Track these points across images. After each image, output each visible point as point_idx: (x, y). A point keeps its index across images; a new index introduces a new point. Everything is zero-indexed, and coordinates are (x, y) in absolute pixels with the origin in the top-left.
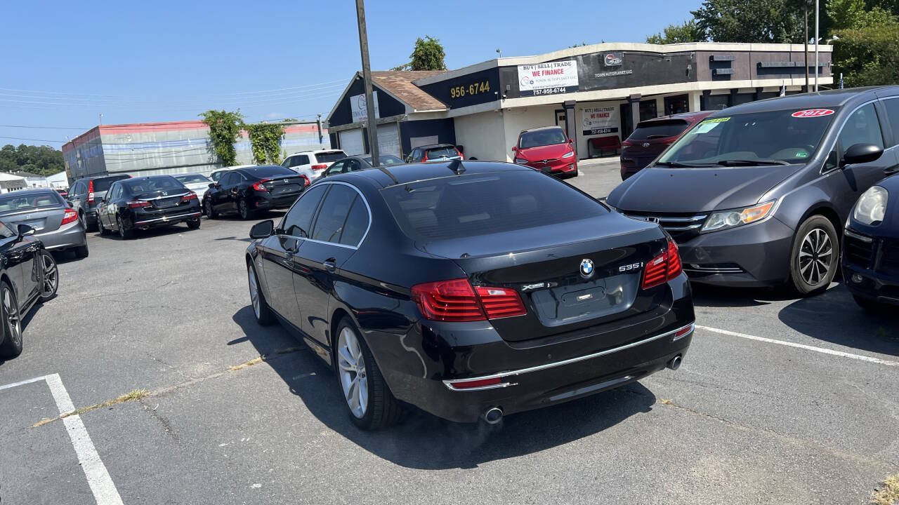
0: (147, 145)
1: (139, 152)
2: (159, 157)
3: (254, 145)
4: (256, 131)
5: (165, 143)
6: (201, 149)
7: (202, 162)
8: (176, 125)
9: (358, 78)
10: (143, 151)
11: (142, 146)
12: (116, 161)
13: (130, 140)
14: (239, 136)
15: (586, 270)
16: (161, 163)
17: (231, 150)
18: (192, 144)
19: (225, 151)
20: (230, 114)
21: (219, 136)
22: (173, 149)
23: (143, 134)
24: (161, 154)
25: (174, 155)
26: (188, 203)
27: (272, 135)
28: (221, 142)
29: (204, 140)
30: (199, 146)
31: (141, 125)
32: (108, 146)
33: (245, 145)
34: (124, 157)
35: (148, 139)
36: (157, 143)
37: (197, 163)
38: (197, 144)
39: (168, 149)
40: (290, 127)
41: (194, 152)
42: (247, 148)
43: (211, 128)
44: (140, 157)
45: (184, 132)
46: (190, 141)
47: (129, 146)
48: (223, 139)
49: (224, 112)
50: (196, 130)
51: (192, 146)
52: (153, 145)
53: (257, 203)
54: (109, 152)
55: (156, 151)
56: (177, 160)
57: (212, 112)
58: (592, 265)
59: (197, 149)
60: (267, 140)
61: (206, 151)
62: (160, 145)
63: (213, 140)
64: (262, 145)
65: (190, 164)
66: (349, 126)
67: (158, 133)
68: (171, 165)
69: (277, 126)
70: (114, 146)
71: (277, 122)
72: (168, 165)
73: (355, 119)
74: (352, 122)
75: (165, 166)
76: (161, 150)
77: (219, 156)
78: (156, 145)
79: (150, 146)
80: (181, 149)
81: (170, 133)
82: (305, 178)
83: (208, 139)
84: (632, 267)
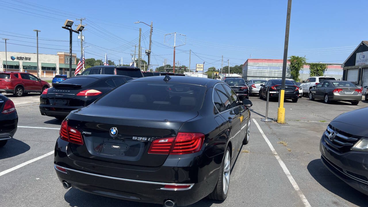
0: (263, 67)
1: (260, 70)
3: (311, 72)
4: (312, 66)
8: (277, 61)
9: (362, 44)
10: (262, 70)
11: (262, 68)
12: (251, 73)
13: (258, 65)
14: (302, 67)
15: (112, 133)
16: (267, 75)
17: (297, 73)
19: (294, 73)
20: (301, 58)
21: (293, 67)
22: (273, 70)
23: (263, 63)
24: (268, 72)
25: (273, 73)
26: (243, 90)
27: (320, 69)
28: (294, 69)
31: (263, 60)
32: (250, 67)
33: (307, 72)
34: (254, 71)
35: (265, 65)
36: (268, 67)
39: (271, 70)
40: (331, 65)
42: (308, 73)
43: (291, 63)
44: (260, 72)
45: (279, 64)
46: (281, 68)
47: (257, 67)
48: (295, 68)
49: (298, 57)
51: (281, 70)
52: (266, 68)
53: (272, 94)
54: (250, 69)
55: (267, 70)
56: (274, 74)
57: (293, 57)
58: (116, 131)
60: (318, 70)
62: (269, 68)
63: (290, 67)
64: (315, 72)
65: (279, 77)
66: (353, 67)
67: (269, 63)
68: (271, 76)
69: (324, 65)
70: (252, 67)
71: (324, 63)
72: (270, 76)
73: (357, 64)
74: (355, 65)
76: (269, 70)
77: (292, 75)
78: (267, 68)
79: (265, 68)
80: (277, 70)
81: (274, 63)
82: (297, 87)
83: (289, 67)
84: (142, 139)
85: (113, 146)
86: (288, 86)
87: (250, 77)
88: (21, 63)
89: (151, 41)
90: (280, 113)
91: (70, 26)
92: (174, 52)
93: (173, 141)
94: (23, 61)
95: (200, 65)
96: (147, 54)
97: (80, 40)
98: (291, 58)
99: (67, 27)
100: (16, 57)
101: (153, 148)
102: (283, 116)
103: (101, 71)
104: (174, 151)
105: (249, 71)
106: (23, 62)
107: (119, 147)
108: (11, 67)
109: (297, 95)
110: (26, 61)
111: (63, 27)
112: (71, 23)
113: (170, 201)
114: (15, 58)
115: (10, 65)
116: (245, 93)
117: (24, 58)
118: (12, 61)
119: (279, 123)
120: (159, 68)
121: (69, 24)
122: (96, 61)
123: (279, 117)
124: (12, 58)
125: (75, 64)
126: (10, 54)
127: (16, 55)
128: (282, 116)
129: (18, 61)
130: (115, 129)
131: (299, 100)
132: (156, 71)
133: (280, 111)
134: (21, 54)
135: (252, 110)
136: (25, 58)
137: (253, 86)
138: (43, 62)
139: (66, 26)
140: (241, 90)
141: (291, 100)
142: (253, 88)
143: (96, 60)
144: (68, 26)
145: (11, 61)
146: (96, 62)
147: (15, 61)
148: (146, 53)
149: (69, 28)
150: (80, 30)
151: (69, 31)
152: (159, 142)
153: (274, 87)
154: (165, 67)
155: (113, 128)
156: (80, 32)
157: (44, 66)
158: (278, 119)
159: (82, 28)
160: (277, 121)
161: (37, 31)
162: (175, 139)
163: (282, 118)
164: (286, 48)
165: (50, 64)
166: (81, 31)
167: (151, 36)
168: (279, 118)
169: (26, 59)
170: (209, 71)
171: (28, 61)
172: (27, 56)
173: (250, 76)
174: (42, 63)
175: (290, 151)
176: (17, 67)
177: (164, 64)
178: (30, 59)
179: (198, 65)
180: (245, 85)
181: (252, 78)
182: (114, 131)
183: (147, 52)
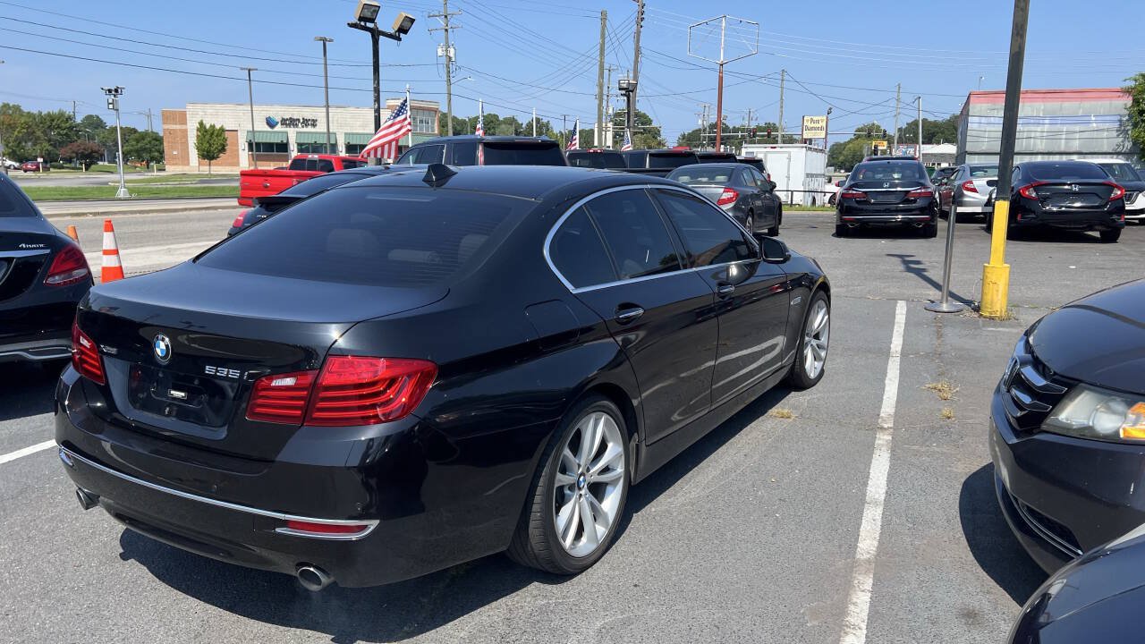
0: (1028, 120)
2: (1042, 138)
5: (1054, 118)
6: (1108, 130)
7: (1105, 150)
8: (1080, 93)
12: (982, 139)
15: (158, 351)
16: (1041, 146)
18: (1096, 122)
21: (1141, 113)
22: (1065, 128)
24: (1045, 134)
25: (1064, 137)
26: (914, 201)
29: (1119, 118)
30: (1107, 126)
32: (976, 119)
35: (1033, 111)
36: (1044, 118)
37: (1096, 150)
38: (1105, 122)
39: (1056, 128)
41: (1095, 135)
43: (1134, 100)
45: (1087, 105)
46: (1093, 119)
50: (1108, 102)
51: (1095, 125)
52: (1038, 120)
53: (1020, 215)
54: (975, 126)
55: (1039, 129)
56: (1066, 143)
58: (167, 346)
59: (1103, 130)
61: (1115, 134)
62: (1046, 121)
63: (1131, 117)
65: (1084, 151)
70: (983, 120)
75: (1046, 151)
76: (1046, 128)
77: (1136, 142)
78: (1041, 121)
79: (1032, 121)
80: (1077, 128)
81: (1067, 104)
82: (1116, 186)
83: (1124, 116)
84: (228, 374)
85: (172, 392)
86: (1079, 184)
87: (977, 156)
88: (292, 136)
89: (638, 51)
90: (988, 280)
91: (372, 21)
92: (721, 79)
93: (310, 384)
94: (296, 129)
95: (815, 118)
96: (623, 92)
97: (444, 60)
98: (1136, 81)
99: (363, 23)
100: (278, 119)
101: (260, 401)
102: (1000, 292)
103: (444, 151)
104: (317, 415)
105: (974, 133)
106: (297, 133)
107: (183, 394)
108: (269, 147)
109: (1115, 217)
110: (305, 129)
111: (352, 25)
112: (374, 11)
113: (312, 569)
114: (278, 123)
115: (264, 141)
116: (922, 210)
117: (299, 120)
118: (269, 129)
119: (985, 317)
120: (689, 134)
121: (368, 14)
122: (501, 123)
123: (985, 297)
124: (271, 123)
125: (436, 132)
126: (262, 112)
127: (278, 112)
128: (997, 291)
129: (284, 129)
130: (163, 340)
131: (1126, 233)
132: (680, 145)
133: (989, 275)
134: (291, 109)
135: (924, 270)
136: (301, 121)
137: (968, 185)
138: (349, 132)
139: (361, 19)
140: (907, 201)
141: (1097, 234)
142: (965, 192)
143: (501, 118)
144: (366, 21)
145: (267, 132)
146: (503, 126)
147: (276, 129)
148: (620, 89)
149: (369, 25)
150: (403, 30)
151: (369, 34)
152: (273, 384)
153: (1027, 188)
154: (705, 130)
155: (161, 336)
156: (402, 35)
157: (351, 143)
158: (983, 304)
159: (407, 24)
160: (977, 309)
161: (324, 40)
162: (318, 375)
163: (997, 299)
164: (1017, 50)
165: (367, 134)
166: (405, 32)
167: (638, 34)
168: (988, 298)
169: (306, 122)
170: (858, 137)
171: (310, 129)
172: (308, 113)
173: (978, 151)
174: (346, 134)
175: (949, 418)
176: (283, 147)
177: (700, 122)
178: (314, 123)
179: (809, 118)
180: (924, 186)
181: (983, 156)
182: (162, 345)
183: (625, 86)
